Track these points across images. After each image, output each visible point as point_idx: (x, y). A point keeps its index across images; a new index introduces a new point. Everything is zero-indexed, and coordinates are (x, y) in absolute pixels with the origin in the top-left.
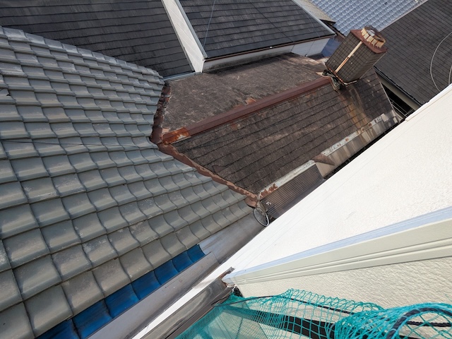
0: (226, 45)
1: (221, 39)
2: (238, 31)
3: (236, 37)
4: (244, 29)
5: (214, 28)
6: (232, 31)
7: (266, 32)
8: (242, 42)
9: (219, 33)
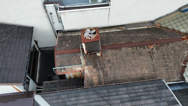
0: (149, 86)
1: (153, 89)
2: (138, 94)
3: (141, 90)
4: (133, 95)
5: (157, 95)
6: (144, 94)
7: (114, 94)
8: (136, 87)
9: (154, 93)
